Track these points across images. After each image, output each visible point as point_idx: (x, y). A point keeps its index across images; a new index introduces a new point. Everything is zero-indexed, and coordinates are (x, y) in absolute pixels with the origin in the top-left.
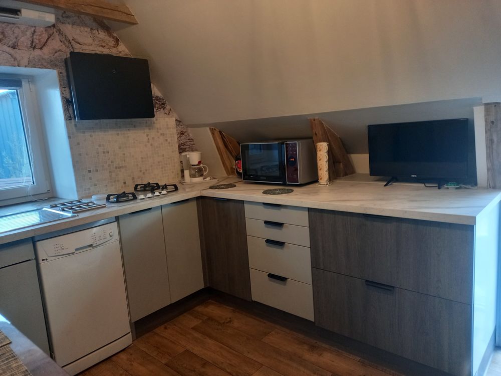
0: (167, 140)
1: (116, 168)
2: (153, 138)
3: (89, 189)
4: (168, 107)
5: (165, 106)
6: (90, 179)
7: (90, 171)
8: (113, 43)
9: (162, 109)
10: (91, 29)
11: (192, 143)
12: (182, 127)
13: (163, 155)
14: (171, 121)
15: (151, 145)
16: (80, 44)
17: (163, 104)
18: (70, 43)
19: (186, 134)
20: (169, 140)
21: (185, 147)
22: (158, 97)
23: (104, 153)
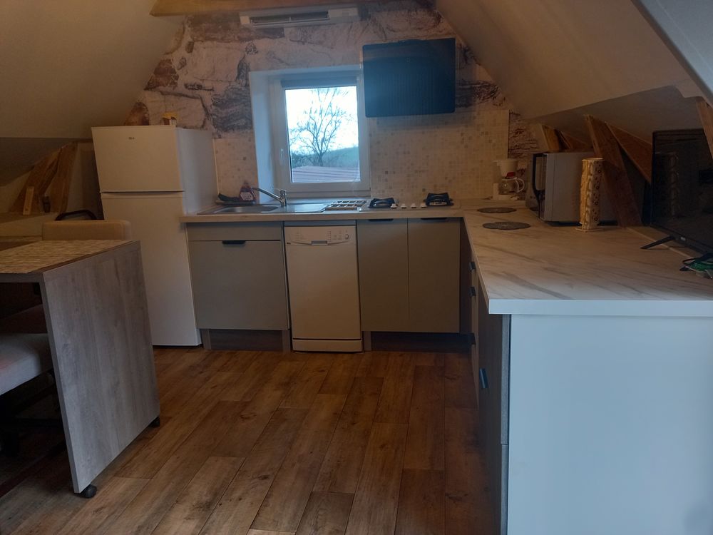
0: (490, 141)
1: (416, 171)
2: (470, 138)
3: (383, 192)
4: (500, 96)
5: (497, 93)
6: (386, 180)
7: (387, 173)
8: (434, 21)
9: (490, 100)
10: (409, 11)
11: (535, 146)
12: (521, 122)
13: (482, 161)
14: (503, 115)
15: (466, 147)
16: (394, 31)
17: (493, 92)
18: (384, 32)
19: (525, 133)
20: (494, 141)
21: (520, 151)
22: (487, 83)
23: (405, 153)
